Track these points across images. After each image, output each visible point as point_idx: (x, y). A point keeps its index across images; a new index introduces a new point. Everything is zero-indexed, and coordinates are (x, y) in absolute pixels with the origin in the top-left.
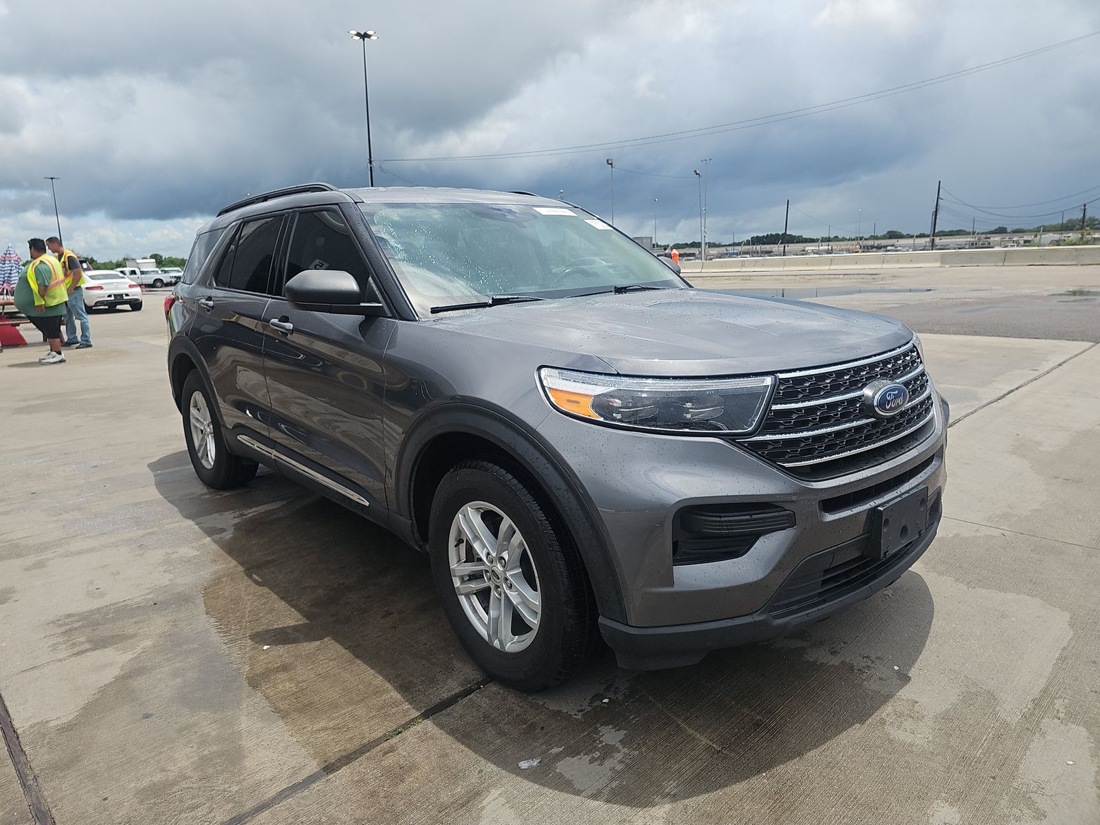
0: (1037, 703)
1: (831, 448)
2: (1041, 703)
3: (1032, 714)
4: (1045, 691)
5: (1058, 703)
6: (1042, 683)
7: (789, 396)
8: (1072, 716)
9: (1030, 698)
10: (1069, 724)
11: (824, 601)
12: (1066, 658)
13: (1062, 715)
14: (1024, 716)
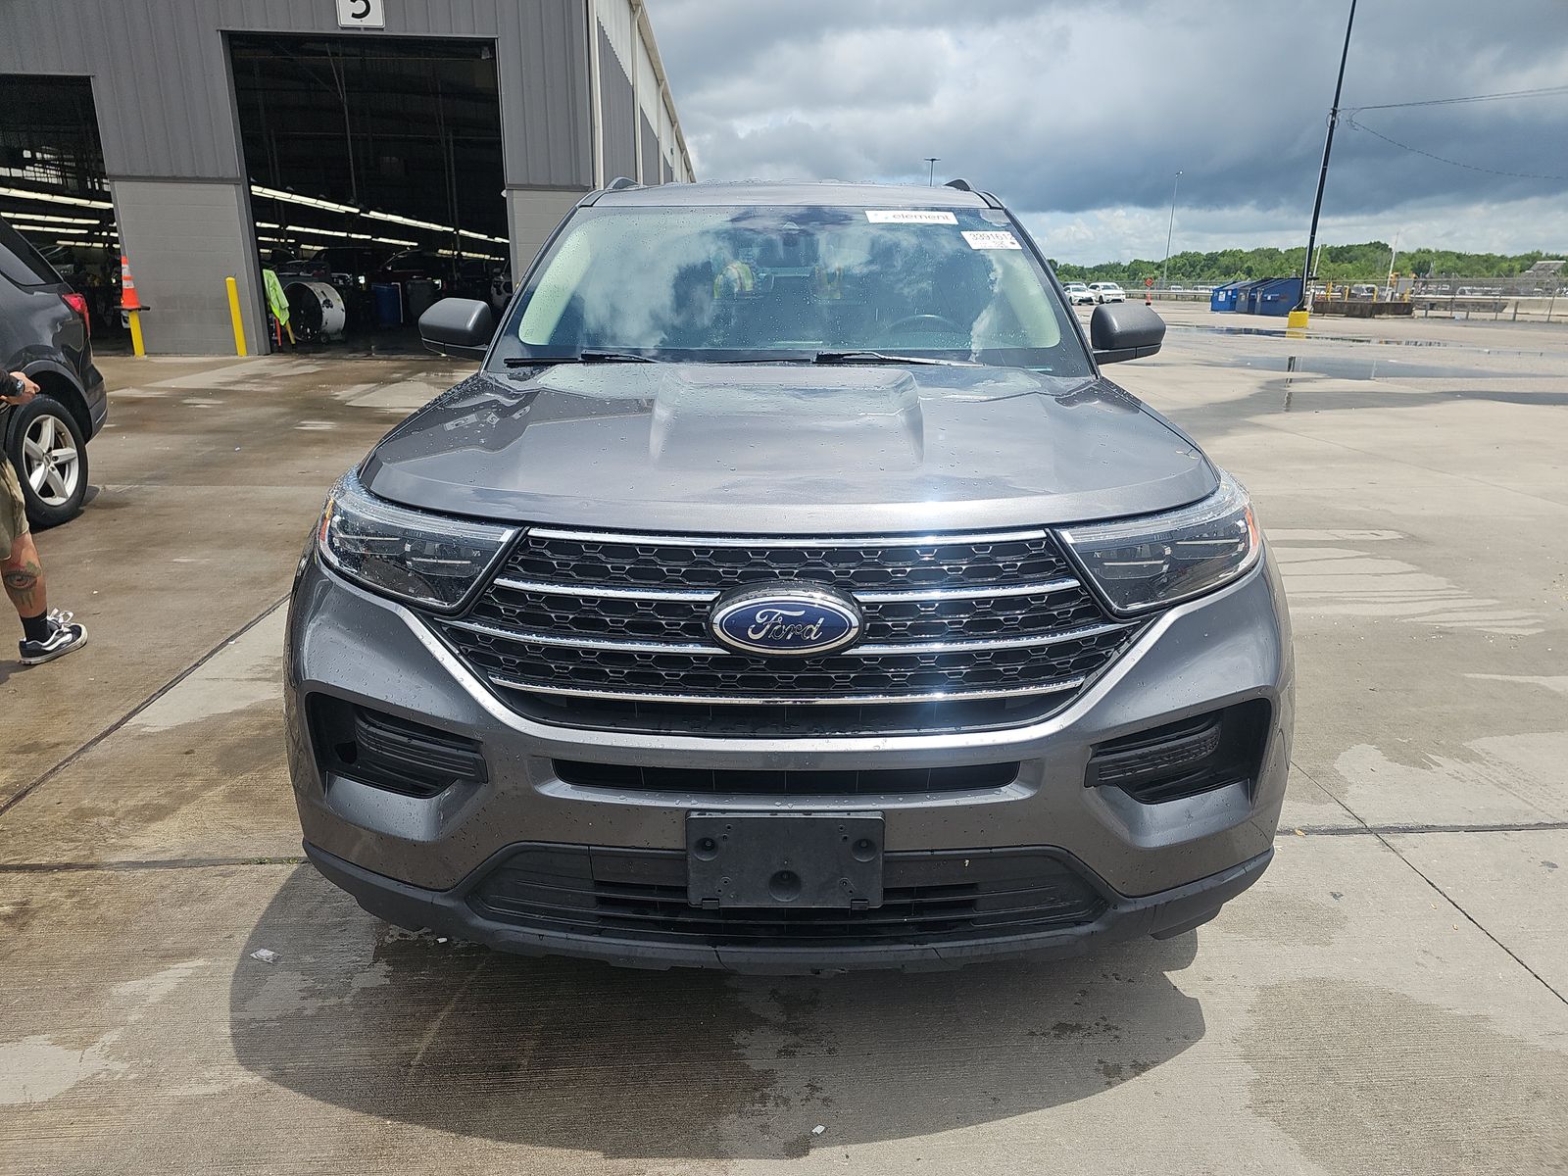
1: (594, 677)
7: (537, 568)
11: (599, 932)
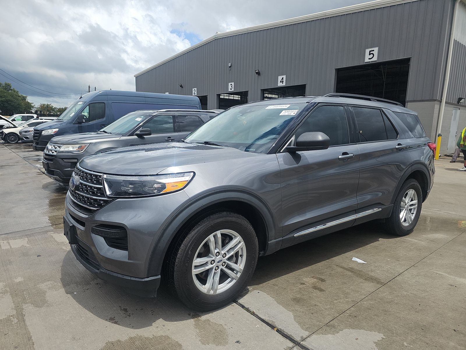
0: (23, 316)
2: (21, 316)
3: (21, 311)
4: (24, 321)
5: (16, 320)
6: (28, 323)
8: (8, 320)
9: (27, 315)
10: (7, 317)
12: (29, 340)
13: (11, 318)
14: (23, 309)
